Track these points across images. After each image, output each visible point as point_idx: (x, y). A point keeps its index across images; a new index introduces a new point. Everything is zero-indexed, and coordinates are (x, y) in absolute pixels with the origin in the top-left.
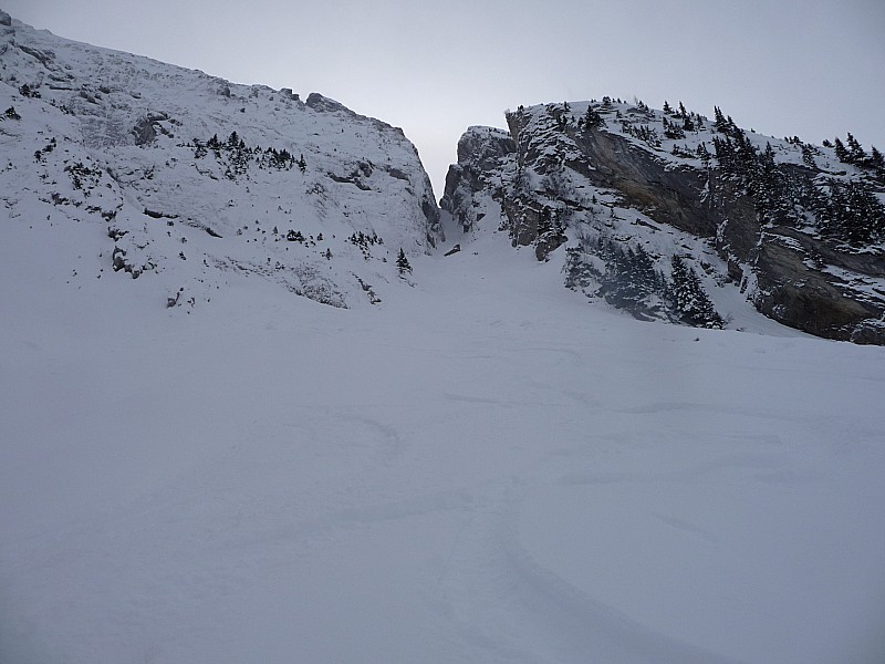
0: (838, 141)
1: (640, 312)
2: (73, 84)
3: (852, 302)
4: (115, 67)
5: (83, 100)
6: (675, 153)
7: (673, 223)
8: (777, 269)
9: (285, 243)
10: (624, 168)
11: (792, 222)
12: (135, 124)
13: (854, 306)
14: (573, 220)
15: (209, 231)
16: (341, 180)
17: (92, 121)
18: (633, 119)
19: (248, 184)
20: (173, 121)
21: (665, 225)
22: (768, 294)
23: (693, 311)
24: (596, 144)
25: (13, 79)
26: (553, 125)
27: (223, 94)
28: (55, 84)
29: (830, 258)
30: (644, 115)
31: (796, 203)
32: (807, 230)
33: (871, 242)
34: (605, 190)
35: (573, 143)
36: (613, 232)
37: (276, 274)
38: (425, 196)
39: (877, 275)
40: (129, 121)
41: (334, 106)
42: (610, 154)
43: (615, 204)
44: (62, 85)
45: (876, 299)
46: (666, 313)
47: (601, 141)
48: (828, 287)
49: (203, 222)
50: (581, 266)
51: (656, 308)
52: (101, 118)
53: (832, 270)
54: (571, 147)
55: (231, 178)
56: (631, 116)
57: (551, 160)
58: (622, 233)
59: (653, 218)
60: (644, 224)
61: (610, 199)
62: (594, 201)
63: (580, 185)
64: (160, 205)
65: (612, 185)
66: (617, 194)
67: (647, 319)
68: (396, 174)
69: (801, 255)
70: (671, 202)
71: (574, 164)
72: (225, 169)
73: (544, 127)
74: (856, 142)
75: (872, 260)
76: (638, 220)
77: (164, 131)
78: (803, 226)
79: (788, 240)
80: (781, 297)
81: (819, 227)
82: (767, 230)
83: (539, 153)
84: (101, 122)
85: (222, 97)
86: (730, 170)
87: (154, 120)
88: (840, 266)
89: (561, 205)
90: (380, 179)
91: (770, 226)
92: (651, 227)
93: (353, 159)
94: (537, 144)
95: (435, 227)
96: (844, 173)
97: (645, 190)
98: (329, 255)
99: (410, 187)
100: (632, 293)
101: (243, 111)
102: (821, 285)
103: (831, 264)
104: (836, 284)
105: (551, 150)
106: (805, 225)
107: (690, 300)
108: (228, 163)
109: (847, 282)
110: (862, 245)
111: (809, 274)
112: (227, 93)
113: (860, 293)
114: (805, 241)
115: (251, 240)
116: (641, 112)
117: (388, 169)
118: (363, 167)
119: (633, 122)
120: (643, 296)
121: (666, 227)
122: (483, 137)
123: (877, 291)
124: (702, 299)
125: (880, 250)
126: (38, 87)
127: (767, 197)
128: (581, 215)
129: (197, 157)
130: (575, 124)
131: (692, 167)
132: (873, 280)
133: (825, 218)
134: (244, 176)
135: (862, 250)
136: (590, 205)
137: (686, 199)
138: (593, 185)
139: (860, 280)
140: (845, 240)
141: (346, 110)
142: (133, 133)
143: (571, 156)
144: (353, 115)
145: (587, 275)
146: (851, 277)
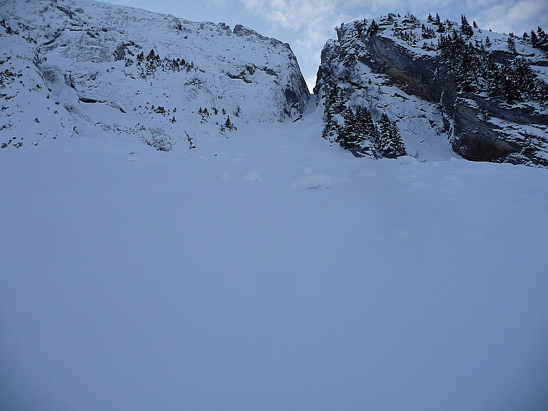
0: (533, 33)
1: (357, 151)
2: (85, 27)
3: (503, 142)
4: (117, 16)
5: (88, 36)
6: (424, 48)
7: (417, 94)
8: (464, 121)
9: (154, 114)
10: (390, 60)
11: (473, 89)
12: (115, 49)
13: (504, 144)
14: (354, 95)
15: (121, 109)
16: (235, 77)
17: (92, 49)
18: (406, 27)
19: (152, 80)
20: (137, 46)
21: (413, 96)
22: (458, 139)
23: (389, 150)
24: (376, 45)
25: (48, 26)
26: (356, 35)
27: (176, 28)
28: (73, 28)
29: (495, 112)
30: (413, 24)
31: (479, 76)
32: (482, 94)
33: (521, 100)
34: (378, 75)
35: (364, 46)
36: (377, 102)
37: (139, 133)
38: (288, 85)
39: (524, 123)
40: (112, 47)
41: (249, 32)
42: (383, 51)
43: (383, 84)
44: (77, 28)
45: (519, 139)
46: (373, 151)
47: (378, 42)
48: (490, 132)
49: (119, 104)
50: (331, 124)
51: (367, 149)
52: (98, 47)
53: (494, 120)
54: (362, 48)
55: (144, 77)
56: (404, 25)
57: (352, 57)
58: (383, 102)
59: (406, 92)
60: (399, 96)
61: (381, 81)
62: (370, 82)
63: (364, 72)
64: (96, 95)
65: (384, 72)
66: (386, 77)
67: (360, 156)
68: (270, 72)
69: (476, 111)
70: (417, 81)
71: (363, 59)
72: (141, 72)
73: (351, 36)
74: (543, 33)
75: (520, 113)
76: (396, 94)
77: (130, 53)
78: (480, 91)
79: (469, 101)
80: (464, 141)
81: (489, 91)
82: (459, 95)
83: (346, 54)
84: (97, 49)
85: (176, 30)
86: (446, 57)
87: (124, 46)
88: (500, 118)
89: (347, 85)
90: (260, 76)
91: (461, 92)
92: (403, 97)
93: (243, 64)
94: (346, 48)
95: (295, 105)
96: (533, 55)
97: (402, 73)
98: (174, 120)
99: (277, 80)
100: (353, 139)
101: (186, 38)
102: (485, 131)
103: (495, 116)
104: (494, 130)
105: (352, 51)
106: (482, 91)
107: (388, 143)
108: (145, 69)
109: (502, 128)
110: (514, 103)
111: (480, 124)
112: (180, 27)
113: (508, 135)
114: (480, 102)
115: (138, 114)
116: (411, 22)
117: (265, 69)
118: (248, 68)
119: (405, 29)
120: (359, 141)
121: (413, 97)
122: (331, 46)
123: (520, 134)
124: (397, 141)
125: (525, 105)
126: (63, 30)
127: (461, 73)
128: (360, 92)
129: (127, 66)
130: (366, 33)
131: (429, 57)
132: (520, 126)
133: (493, 85)
134: (152, 76)
135: (514, 106)
136: (367, 85)
137: (425, 79)
138: (373, 72)
139: (511, 127)
140: (505, 100)
141: (256, 34)
142: (114, 54)
143: (362, 54)
144: (261, 37)
145: (333, 129)
146: (504, 125)
